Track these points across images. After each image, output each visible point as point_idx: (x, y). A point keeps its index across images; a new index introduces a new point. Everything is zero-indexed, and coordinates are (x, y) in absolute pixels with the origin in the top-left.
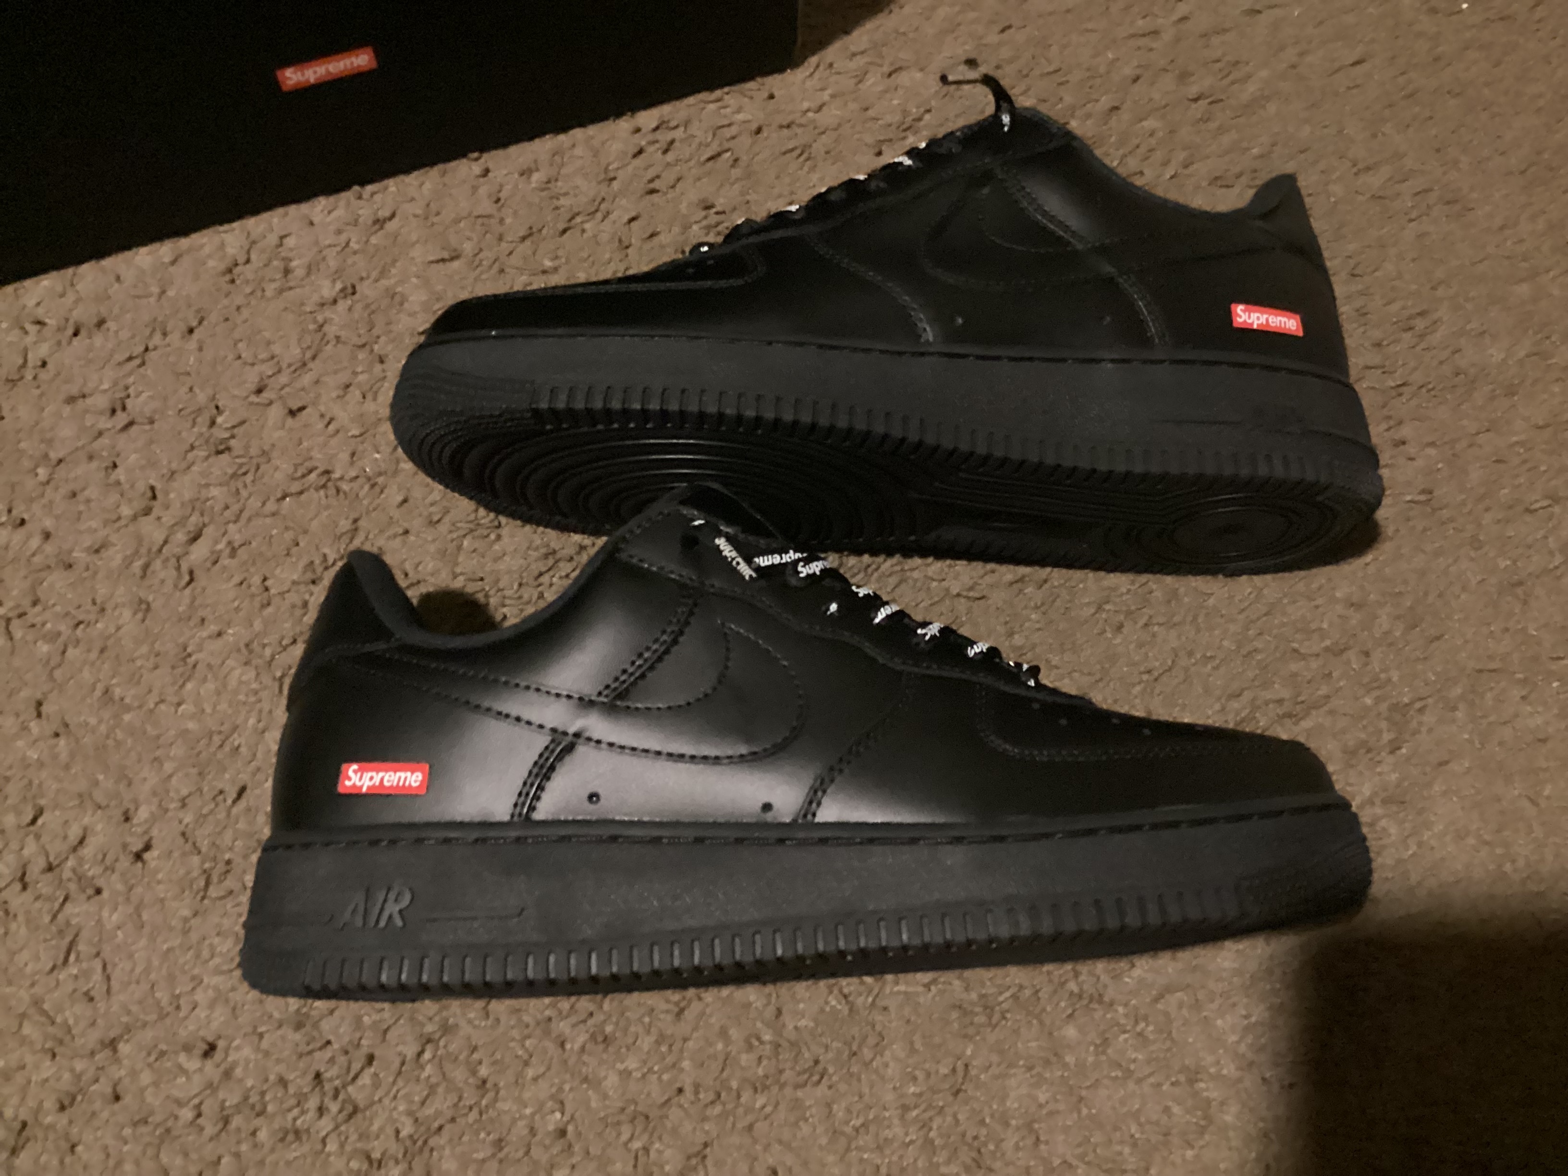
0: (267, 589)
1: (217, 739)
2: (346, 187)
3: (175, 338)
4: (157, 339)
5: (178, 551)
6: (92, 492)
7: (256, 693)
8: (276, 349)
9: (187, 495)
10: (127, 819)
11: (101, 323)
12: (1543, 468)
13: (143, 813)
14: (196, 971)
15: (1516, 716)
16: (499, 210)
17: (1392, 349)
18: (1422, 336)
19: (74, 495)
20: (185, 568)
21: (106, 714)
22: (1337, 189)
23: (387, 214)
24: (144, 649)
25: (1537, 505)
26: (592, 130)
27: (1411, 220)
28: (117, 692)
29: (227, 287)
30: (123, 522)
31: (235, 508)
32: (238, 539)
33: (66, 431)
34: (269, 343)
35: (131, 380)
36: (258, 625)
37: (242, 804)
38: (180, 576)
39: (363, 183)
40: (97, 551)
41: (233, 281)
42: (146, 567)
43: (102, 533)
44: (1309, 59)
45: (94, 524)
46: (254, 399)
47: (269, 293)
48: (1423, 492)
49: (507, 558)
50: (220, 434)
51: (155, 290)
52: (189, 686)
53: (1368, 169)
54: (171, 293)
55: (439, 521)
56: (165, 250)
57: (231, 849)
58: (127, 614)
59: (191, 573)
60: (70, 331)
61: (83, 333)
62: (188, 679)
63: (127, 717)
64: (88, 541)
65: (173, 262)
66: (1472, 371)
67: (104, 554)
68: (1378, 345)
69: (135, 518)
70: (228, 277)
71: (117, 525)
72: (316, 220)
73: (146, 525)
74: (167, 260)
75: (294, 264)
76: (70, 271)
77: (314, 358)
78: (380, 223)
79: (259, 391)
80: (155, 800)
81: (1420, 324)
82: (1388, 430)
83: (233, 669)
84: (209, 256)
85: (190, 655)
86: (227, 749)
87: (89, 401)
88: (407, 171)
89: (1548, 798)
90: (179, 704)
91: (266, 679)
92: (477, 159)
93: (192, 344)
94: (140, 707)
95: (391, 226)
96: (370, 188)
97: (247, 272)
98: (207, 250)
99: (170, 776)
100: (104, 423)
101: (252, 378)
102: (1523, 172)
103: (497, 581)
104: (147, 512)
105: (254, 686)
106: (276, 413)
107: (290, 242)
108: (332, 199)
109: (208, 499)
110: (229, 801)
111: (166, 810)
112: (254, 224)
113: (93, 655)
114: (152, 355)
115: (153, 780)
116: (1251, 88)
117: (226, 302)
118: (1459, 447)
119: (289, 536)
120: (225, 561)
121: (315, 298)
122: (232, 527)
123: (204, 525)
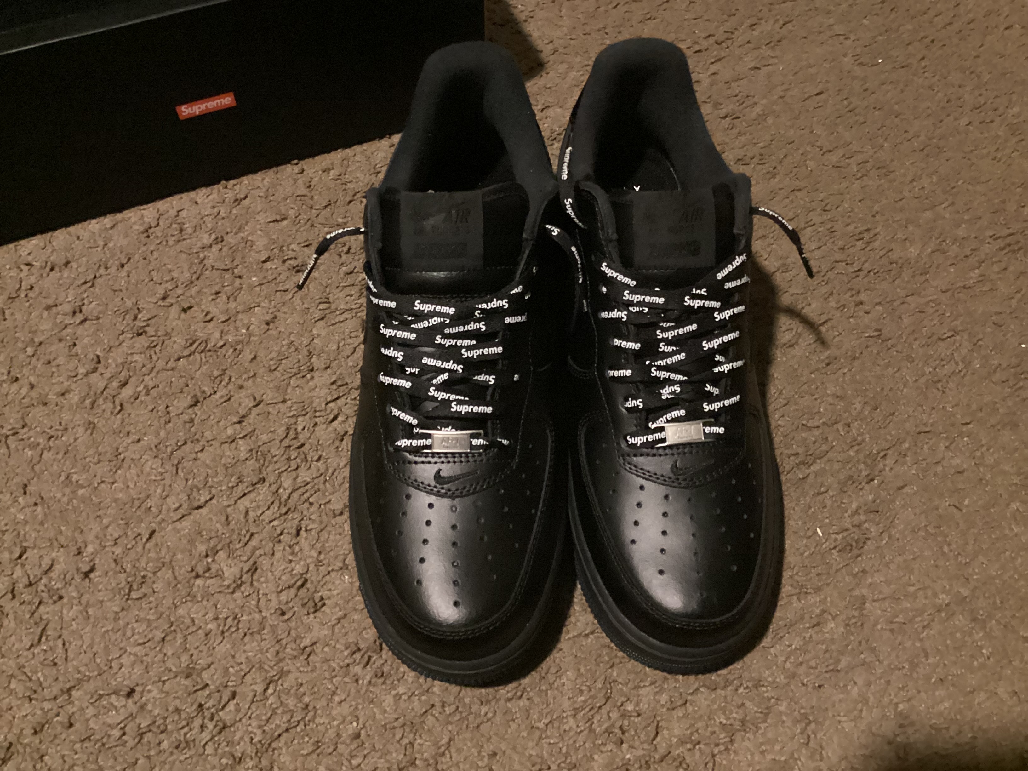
0: (168, 413)
1: (137, 503)
2: (218, 182)
3: (113, 270)
4: (102, 271)
5: (114, 393)
6: (61, 360)
7: (162, 474)
8: (175, 274)
9: (120, 361)
10: (79, 553)
11: (67, 263)
12: (948, 315)
13: (90, 549)
14: (122, 645)
15: (943, 458)
16: (310, 192)
17: (852, 250)
18: (868, 243)
19: (49, 362)
20: (117, 402)
21: (67, 491)
22: (811, 164)
23: (242, 196)
24: (91, 452)
25: (946, 336)
26: (365, 146)
27: (857, 179)
28: (75, 477)
29: (144, 240)
30: (79, 377)
31: (149, 366)
32: (151, 384)
33: (46, 326)
34: (170, 271)
35: (85, 295)
36: (163, 434)
37: (153, 541)
38: (115, 407)
39: (227, 180)
40: (63, 394)
41: (148, 237)
42: (93, 403)
43: (66, 384)
44: (790, 93)
45: (61, 379)
46: (161, 303)
47: (171, 243)
48: (876, 330)
49: (317, 390)
50: (140, 324)
51: (101, 243)
52: (119, 472)
53: (830, 151)
54: (111, 245)
55: (275, 370)
56: (107, 221)
57: (145, 569)
58: (81, 430)
59: (121, 405)
60: (48, 269)
61: (57, 269)
62: (119, 468)
63: (81, 492)
64: (57, 389)
65: (112, 228)
66: (900, 261)
67: (67, 396)
68: (843, 249)
69: (87, 375)
70: (145, 235)
71: (75, 379)
72: (199, 201)
73: (94, 377)
74: (108, 226)
75: (186, 226)
76: (49, 234)
77: (198, 279)
78: (238, 201)
79: (164, 298)
80: (98, 542)
81: (866, 236)
82: (852, 296)
83: (147, 460)
84: (135, 223)
85: (120, 454)
86: (143, 507)
87: (60, 308)
88: (255, 172)
89: (967, 506)
90: (113, 483)
91: (168, 467)
92: (297, 164)
93: (124, 273)
94: (89, 486)
95: (246, 202)
96: (232, 182)
97: (158, 231)
98: (133, 220)
99: (107, 527)
100: (68, 320)
101: (161, 291)
102: (922, 150)
103: (312, 402)
104: (95, 370)
105: (160, 470)
106: (174, 311)
107: (184, 214)
108: (209, 189)
109: (132, 362)
110: (144, 540)
111: (105, 547)
112: (161, 205)
113: (60, 456)
114: (98, 281)
115: (96, 528)
116: (758, 110)
117: (144, 248)
118: (895, 304)
119: (182, 381)
120: (142, 398)
121: (199, 244)
122: (147, 378)
123: (130, 377)
